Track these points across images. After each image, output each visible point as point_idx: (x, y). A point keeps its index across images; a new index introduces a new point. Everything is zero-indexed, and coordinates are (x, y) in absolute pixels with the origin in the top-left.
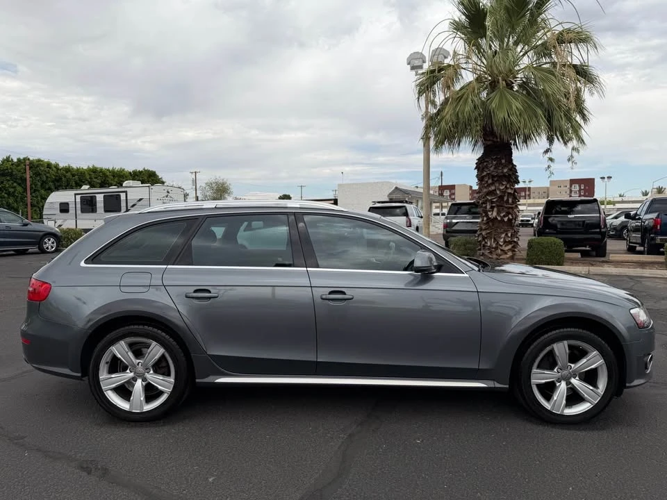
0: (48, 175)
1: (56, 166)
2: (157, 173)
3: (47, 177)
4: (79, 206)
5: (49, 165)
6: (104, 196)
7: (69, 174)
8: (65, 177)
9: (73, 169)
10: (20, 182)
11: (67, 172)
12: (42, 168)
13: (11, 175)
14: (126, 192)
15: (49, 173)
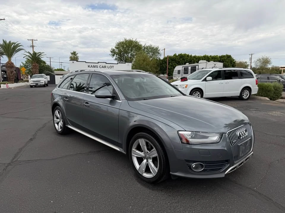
0: (187, 59)
1: (191, 56)
2: (232, 56)
3: (187, 60)
4: (183, 71)
5: (188, 56)
6: (191, 67)
7: (195, 59)
8: (193, 60)
9: (196, 56)
10: (177, 63)
11: (194, 58)
12: (185, 57)
13: (175, 60)
14: (198, 65)
15: (187, 58)
